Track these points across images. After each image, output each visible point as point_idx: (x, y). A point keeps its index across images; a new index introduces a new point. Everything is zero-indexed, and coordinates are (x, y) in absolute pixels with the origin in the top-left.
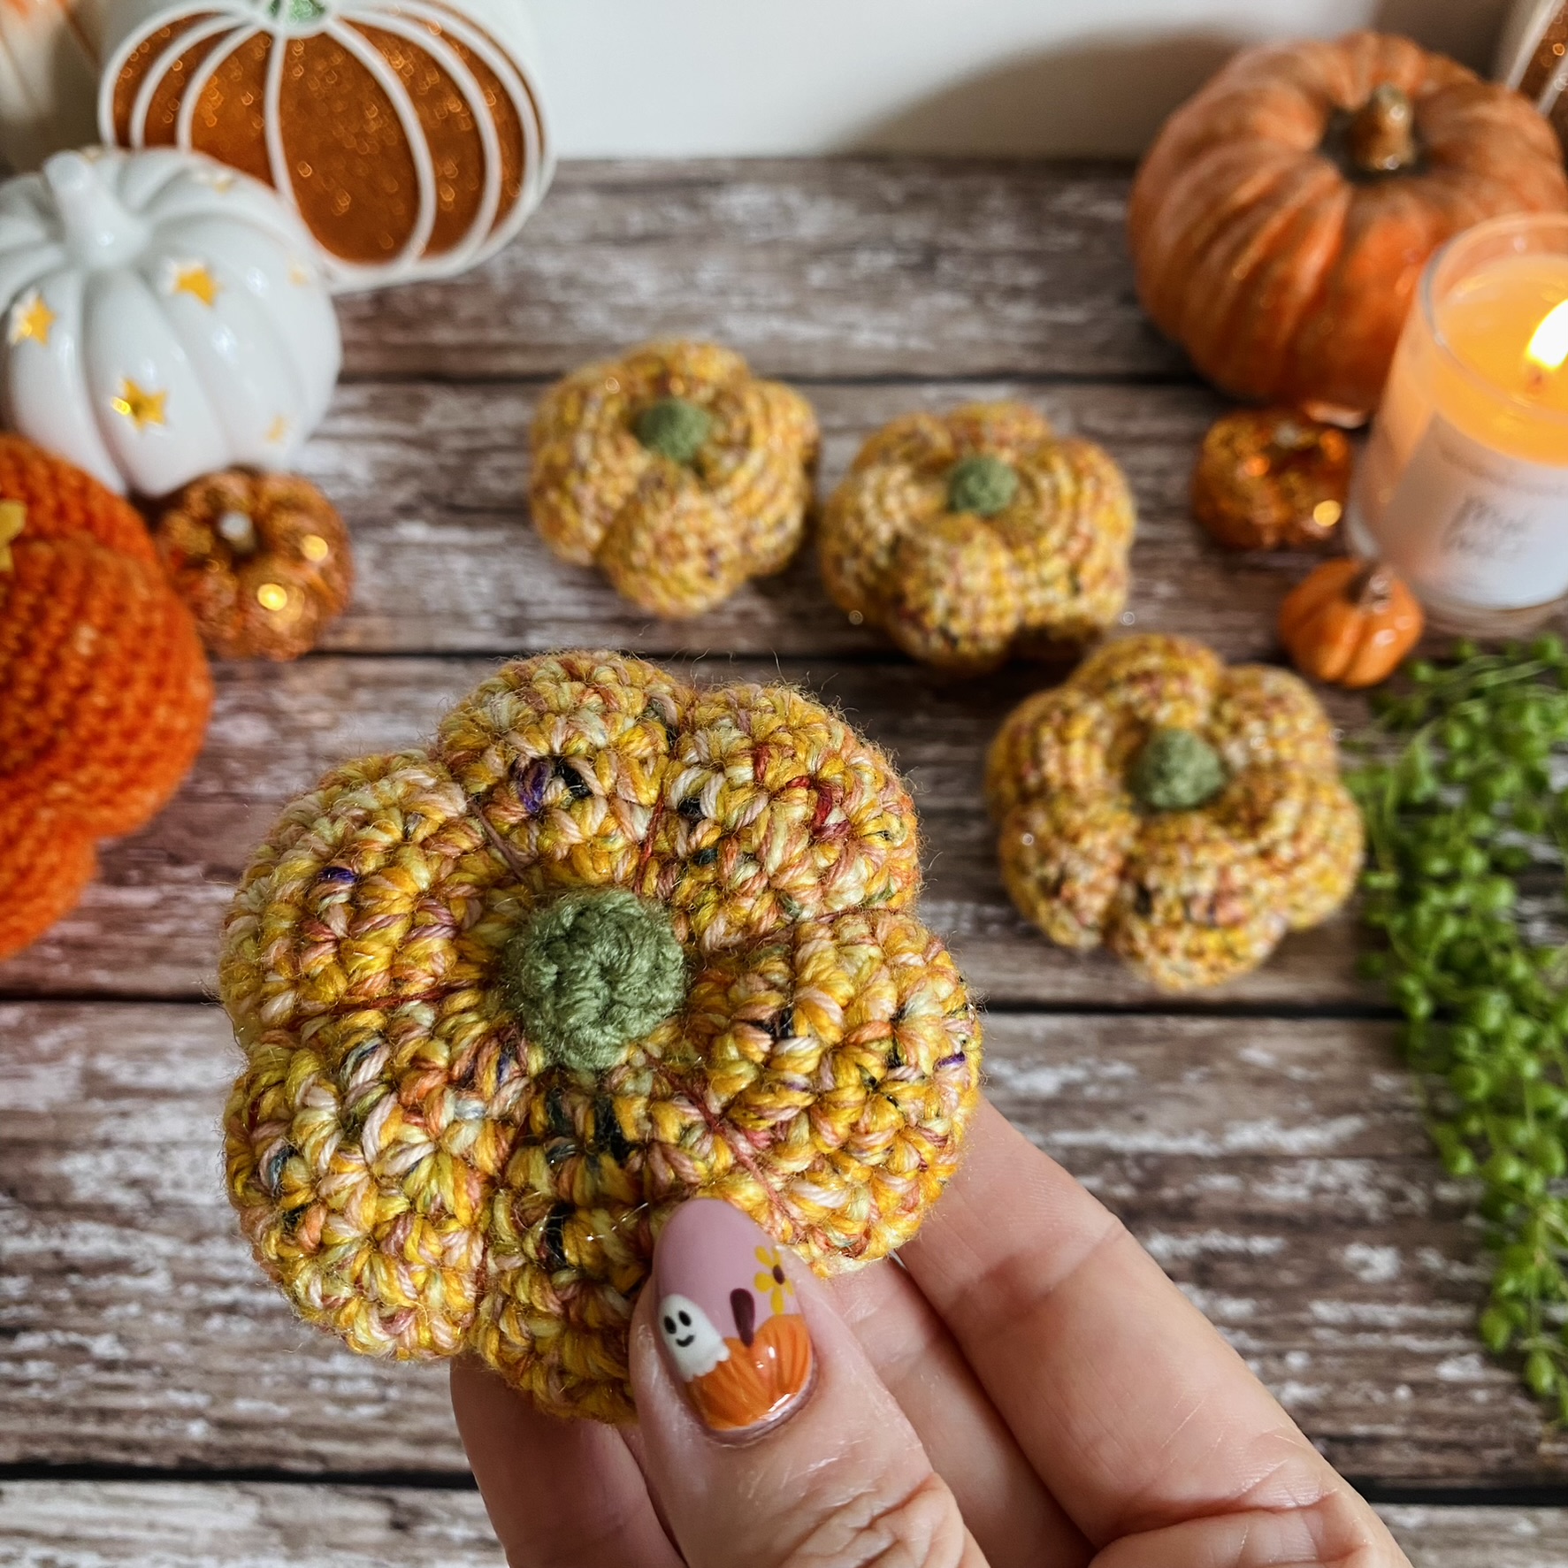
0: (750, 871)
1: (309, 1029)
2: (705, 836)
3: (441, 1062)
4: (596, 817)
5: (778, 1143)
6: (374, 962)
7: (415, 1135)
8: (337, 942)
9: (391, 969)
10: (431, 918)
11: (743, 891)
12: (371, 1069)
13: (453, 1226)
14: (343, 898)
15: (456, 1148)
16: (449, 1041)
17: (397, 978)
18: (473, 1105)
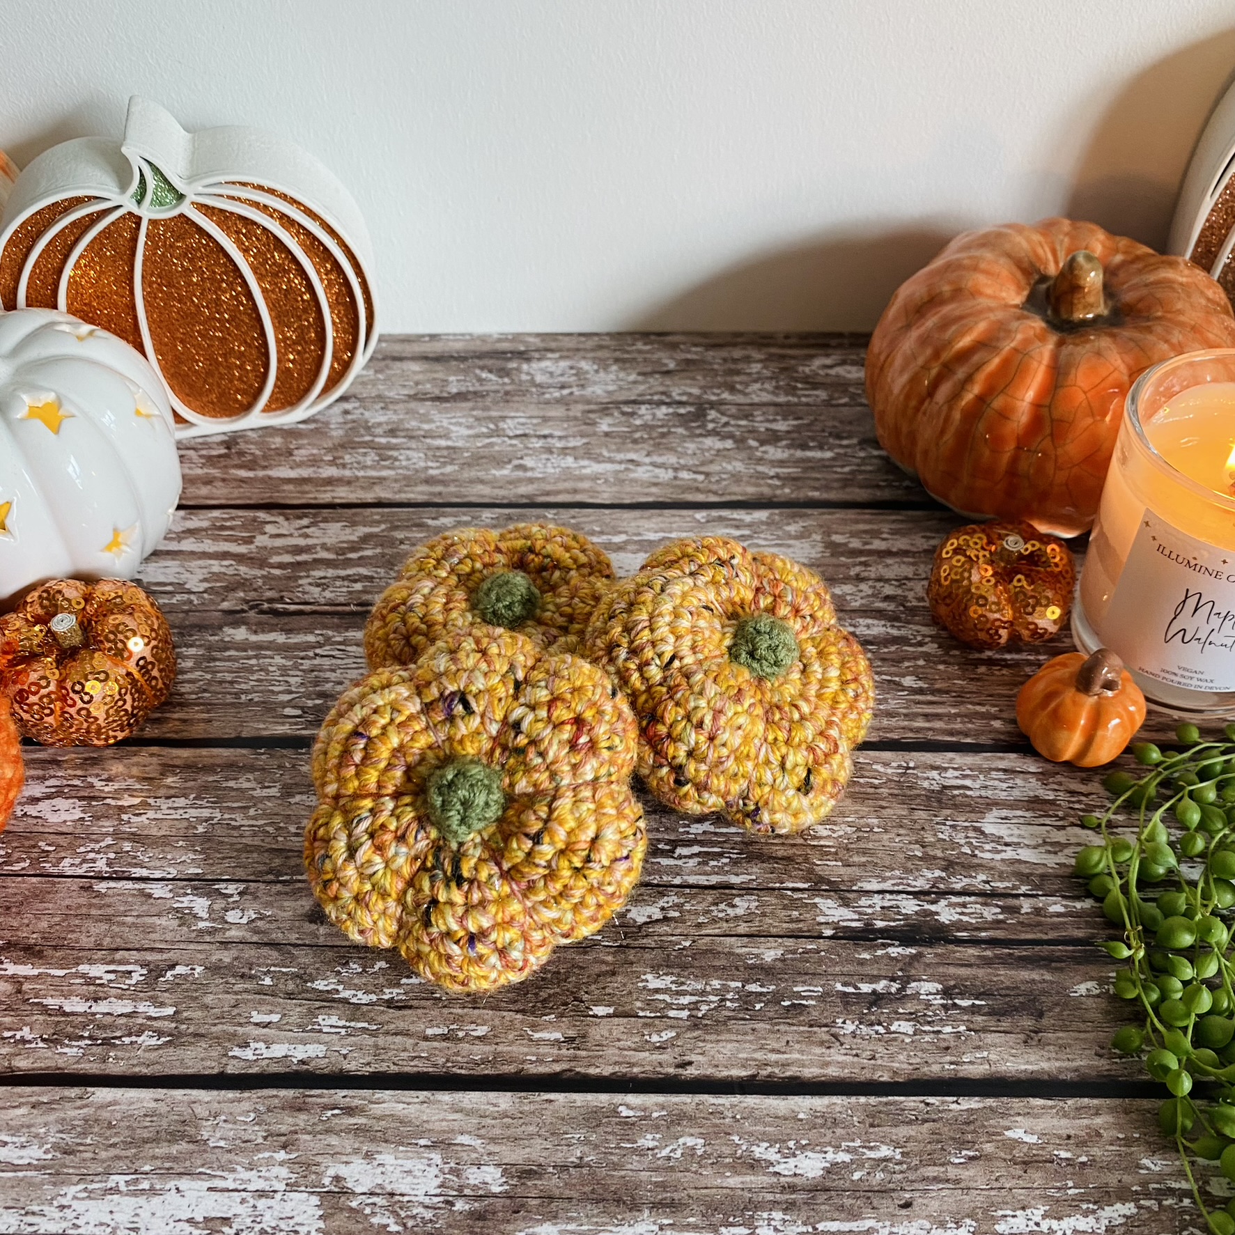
0: (540, 760)
1: (342, 802)
2: (522, 740)
3: (392, 827)
4: (475, 722)
5: (531, 887)
6: (372, 777)
7: (378, 859)
8: (357, 766)
9: (378, 782)
10: (397, 762)
11: (535, 769)
12: (364, 825)
13: (390, 900)
14: (362, 746)
15: (394, 866)
16: (398, 818)
17: (380, 786)
18: (404, 849)
